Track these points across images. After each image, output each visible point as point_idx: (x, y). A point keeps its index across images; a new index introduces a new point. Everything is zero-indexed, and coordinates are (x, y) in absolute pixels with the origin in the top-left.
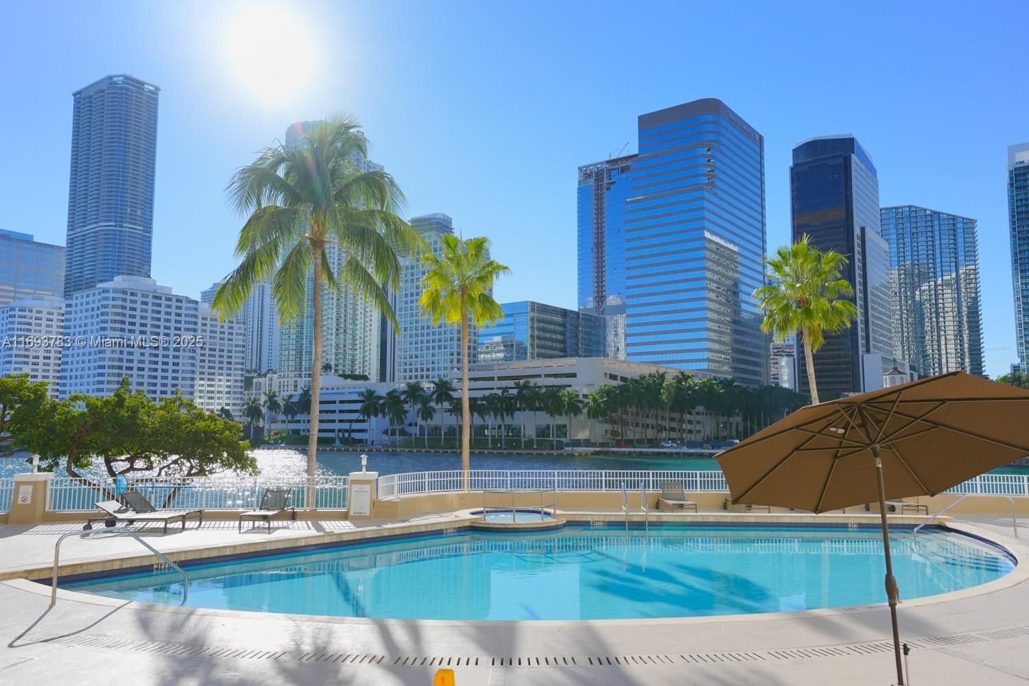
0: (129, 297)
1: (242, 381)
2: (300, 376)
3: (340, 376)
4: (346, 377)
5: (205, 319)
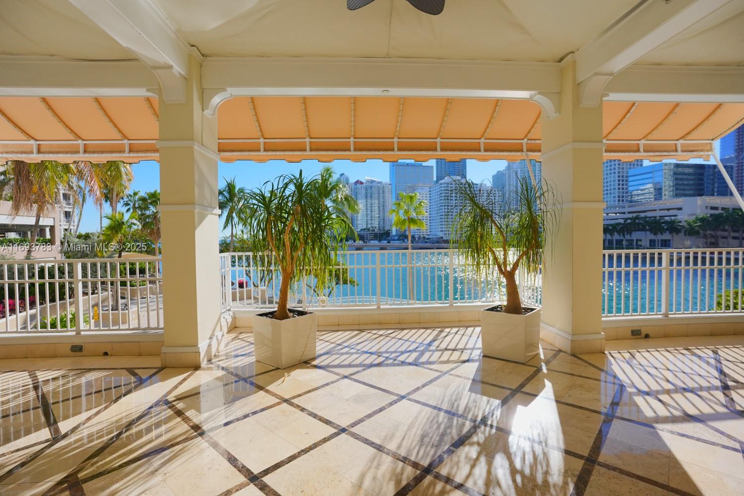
0: (450, 185)
5: (484, 191)
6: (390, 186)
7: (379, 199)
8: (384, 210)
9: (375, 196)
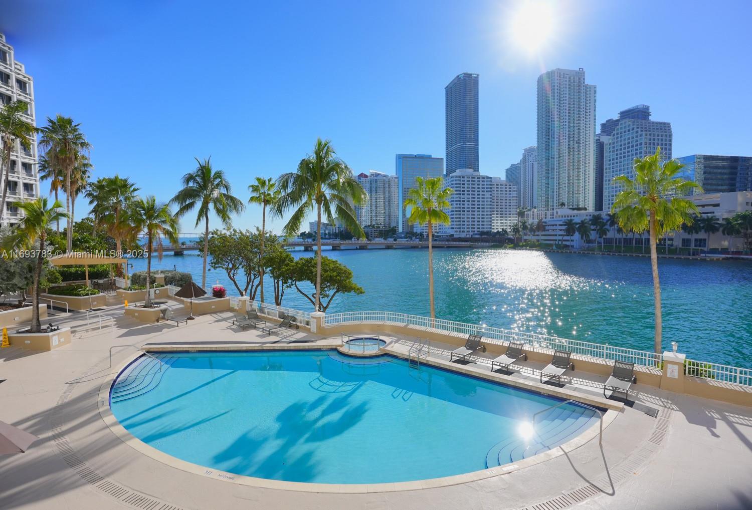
0: (461, 179)
1: (516, 214)
2: (548, 210)
3: (570, 209)
4: (573, 209)
5: (498, 185)
6: (396, 180)
7: (384, 193)
8: (389, 206)
9: (381, 190)
